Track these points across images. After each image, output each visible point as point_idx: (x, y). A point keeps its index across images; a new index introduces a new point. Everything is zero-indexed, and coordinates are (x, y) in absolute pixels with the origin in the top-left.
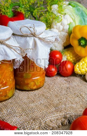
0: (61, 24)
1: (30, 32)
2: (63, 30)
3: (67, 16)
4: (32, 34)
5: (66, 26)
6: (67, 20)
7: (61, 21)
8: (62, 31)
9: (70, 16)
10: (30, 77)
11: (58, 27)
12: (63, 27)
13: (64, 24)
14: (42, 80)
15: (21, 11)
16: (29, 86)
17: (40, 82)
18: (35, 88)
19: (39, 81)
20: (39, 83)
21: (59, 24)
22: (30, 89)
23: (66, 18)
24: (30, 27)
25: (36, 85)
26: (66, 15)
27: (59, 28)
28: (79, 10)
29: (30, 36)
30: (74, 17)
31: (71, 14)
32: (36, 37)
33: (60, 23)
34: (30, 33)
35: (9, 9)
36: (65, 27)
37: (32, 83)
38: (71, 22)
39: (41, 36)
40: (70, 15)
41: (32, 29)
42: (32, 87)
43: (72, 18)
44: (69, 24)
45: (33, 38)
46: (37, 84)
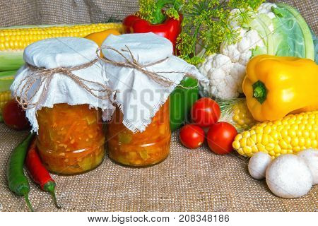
0: (238, 48)
2: (240, 60)
3: (253, 33)
4: (129, 62)
5: (246, 53)
6: (251, 42)
8: (238, 61)
10: (129, 142)
11: (231, 53)
12: (241, 54)
13: (241, 49)
14: (156, 152)
18: (138, 163)
20: (148, 157)
23: (250, 38)
24: (123, 50)
25: (141, 158)
26: (252, 31)
27: (233, 54)
28: (290, 22)
29: (127, 66)
34: (125, 61)
35: (156, 9)
36: (244, 55)
37: (133, 154)
38: (256, 47)
40: (259, 32)
42: (132, 161)
43: (261, 38)
44: (252, 51)
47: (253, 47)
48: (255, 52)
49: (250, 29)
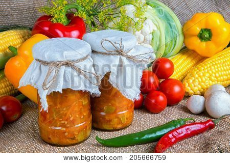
0: (142, 33)
1: (115, 48)
2: (145, 41)
3: (149, 21)
4: (118, 51)
5: (149, 35)
6: (149, 27)
7: (141, 28)
8: (143, 42)
9: (153, 22)
10: (113, 111)
12: (145, 36)
13: (145, 32)
14: (130, 116)
16: (112, 123)
18: (119, 126)
19: (126, 117)
20: (126, 120)
21: (138, 33)
22: (112, 129)
23: (148, 24)
24: (115, 43)
25: (121, 122)
26: (147, 20)
27: (139, 38)
28: (161, 11)
29: (115, 54)
30: (157, 22)
31: (153, 18)
33: (140, 31)
34: (115, 50)
36: (147, 37)
37: (116, 120)
38: (154, 30)
39: (129, 54)
40: (152, 20)
41: (118, 45)
42: (115, 126)
43: (155, 24)
44: (153, 33)
45: (119, 56)
46: (123, 122)
47: (152, 31)
48: (154, 34)
49: (146, 18)
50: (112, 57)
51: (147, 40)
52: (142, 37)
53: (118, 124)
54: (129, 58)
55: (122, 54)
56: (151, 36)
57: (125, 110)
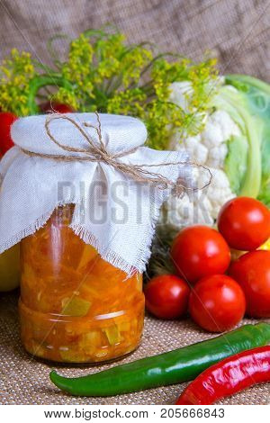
0: (202, 142)
1: (85, 141)
2: (209, 159)
3: (221, 116)
4: (93, 151)
5: (219, 147)
6: (222, 128)
7: (201, 130)
8: (206, 164)
9: (232, 118)
10: (85, 311)
12: (209, 150)
13: (210, 140)
14: (131, 328)
15: (65, 98)
16: (81, 345)
17: (123, 333)
18: (102, 354)
19: (120, 329)
20: (120, 338)
21: (194, 141)
22: (83, 360)
23: (219, 123)
24: (86, 125)
25: (107, 343)
26: (218, 112)
27: (195, 153)
28: (260, 100)
29: (85, 159)
30: (243, 118)
31: (232, 109)
32: (106, 162)
33: (198, 137)
35: (26, 95)
36: (216, 150)
37: (93, 336)
38: (232, 137)
39: (125, 160)
40: (230, 113)
41: (92, 132)
42: (91, 352)
43: (236, 123)
44: (228, 143)
45: (95, 164)
46: (111, 341)
47: (228, 138)
48: (231, 145)
49: (214, 109)
50: (78, 165)
51: (213, 159)
52: (203, 152)
53: (99, 348)
54: (121, 168)
55: (103, 159)
56: (224, 151)
57: (118, 310)
